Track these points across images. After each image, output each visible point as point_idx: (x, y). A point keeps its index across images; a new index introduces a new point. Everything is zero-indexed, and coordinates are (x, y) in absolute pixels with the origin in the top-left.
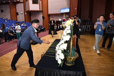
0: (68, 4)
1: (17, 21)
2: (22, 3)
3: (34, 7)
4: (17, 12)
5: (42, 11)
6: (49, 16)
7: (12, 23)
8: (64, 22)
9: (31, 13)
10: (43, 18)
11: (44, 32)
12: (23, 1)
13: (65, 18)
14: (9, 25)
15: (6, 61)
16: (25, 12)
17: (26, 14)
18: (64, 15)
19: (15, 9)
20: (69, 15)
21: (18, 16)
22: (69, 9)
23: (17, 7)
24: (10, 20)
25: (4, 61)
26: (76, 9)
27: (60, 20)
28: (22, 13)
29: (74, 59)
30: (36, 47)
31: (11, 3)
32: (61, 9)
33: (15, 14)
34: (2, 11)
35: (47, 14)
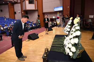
0: (61, 3)
1: (15, 19)
2: (19, 3)
3: (30, 7)
4: (15, 11)
5: (37, 10)
6: (44, 14)
7: (11, 21)
8: (58, 19)
9: (28, 12)
10: (39, 16)
11: (40, 29)
12: (20, 2)
13: (59, 16)
14: (8, 23)
15: (11, 55)
16: (22, 11)
17: (23, 13)
18: (58, 13)
19: (13, 9)
20: (62, 12)
21: (16, 15)
22: (62, 8)
23: (14, 7)
24: (9, 19)
25: (9, 55)
26: (68, 7)
27: (54, 17)
28: (19, 13)
29: (81, 52)
30: (36, 42)
31: (9, 4)
32: (55, 8)
33: (13, 13)
34: (1, 11)
35: (42, 13)
